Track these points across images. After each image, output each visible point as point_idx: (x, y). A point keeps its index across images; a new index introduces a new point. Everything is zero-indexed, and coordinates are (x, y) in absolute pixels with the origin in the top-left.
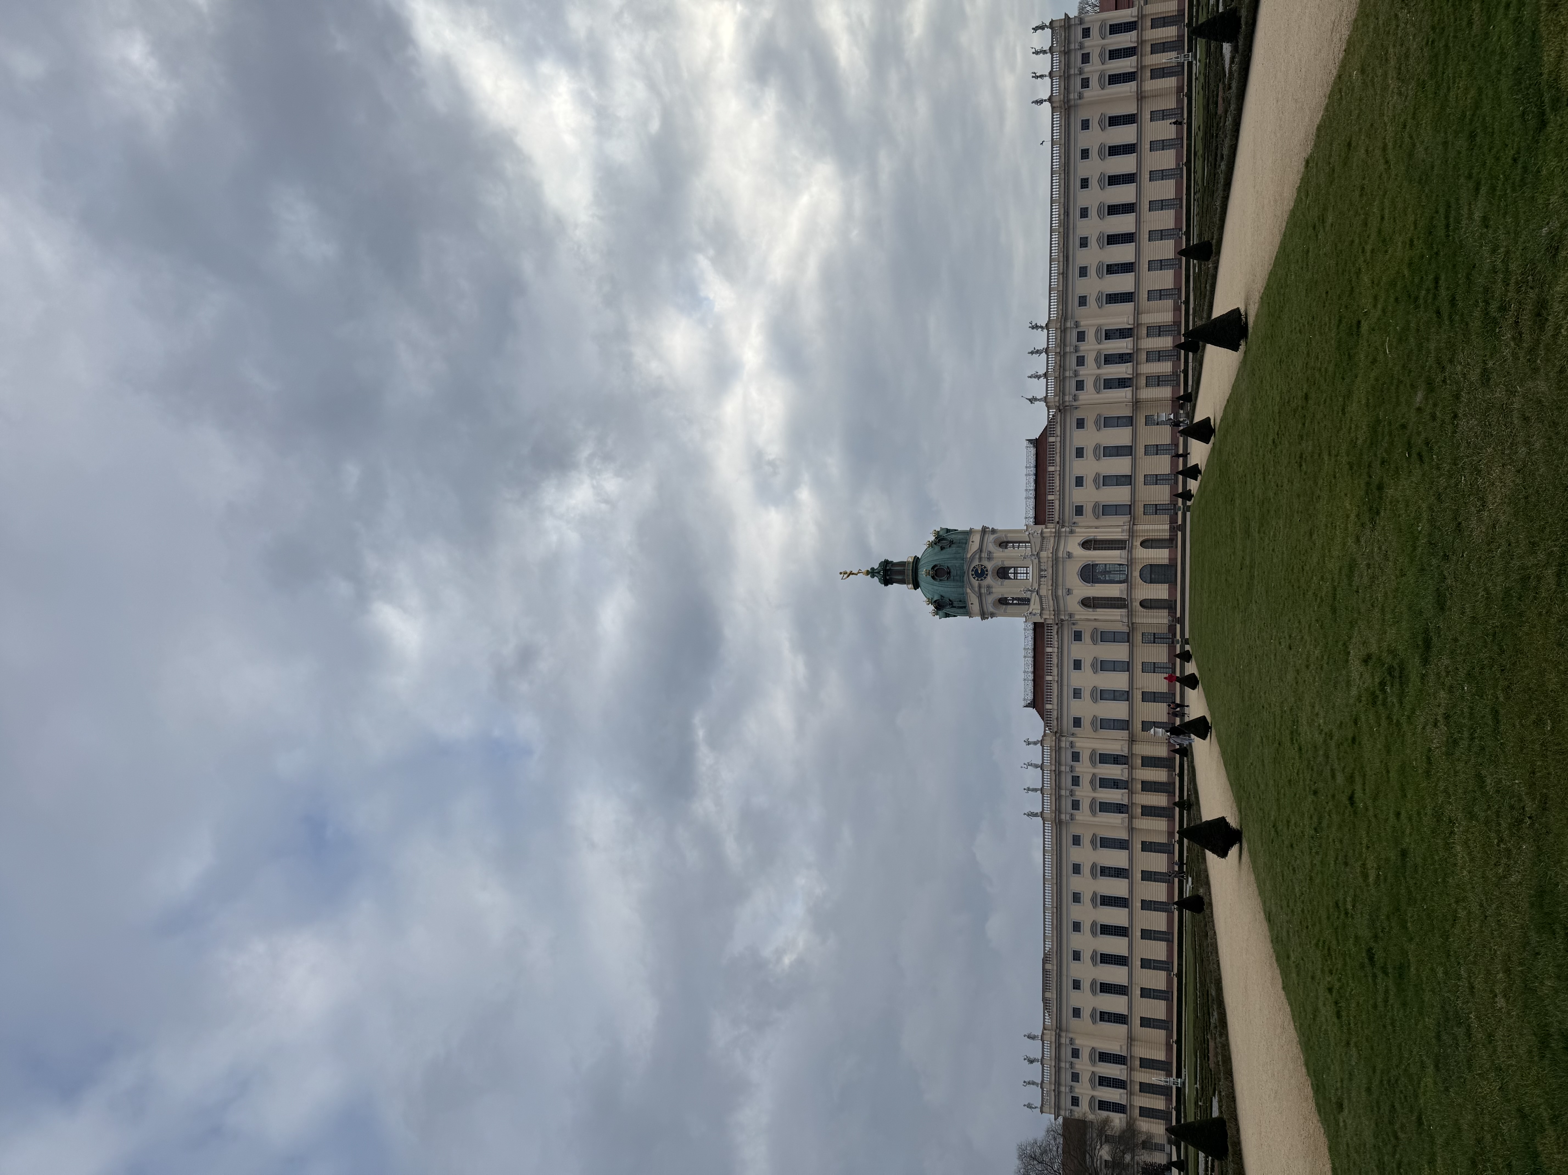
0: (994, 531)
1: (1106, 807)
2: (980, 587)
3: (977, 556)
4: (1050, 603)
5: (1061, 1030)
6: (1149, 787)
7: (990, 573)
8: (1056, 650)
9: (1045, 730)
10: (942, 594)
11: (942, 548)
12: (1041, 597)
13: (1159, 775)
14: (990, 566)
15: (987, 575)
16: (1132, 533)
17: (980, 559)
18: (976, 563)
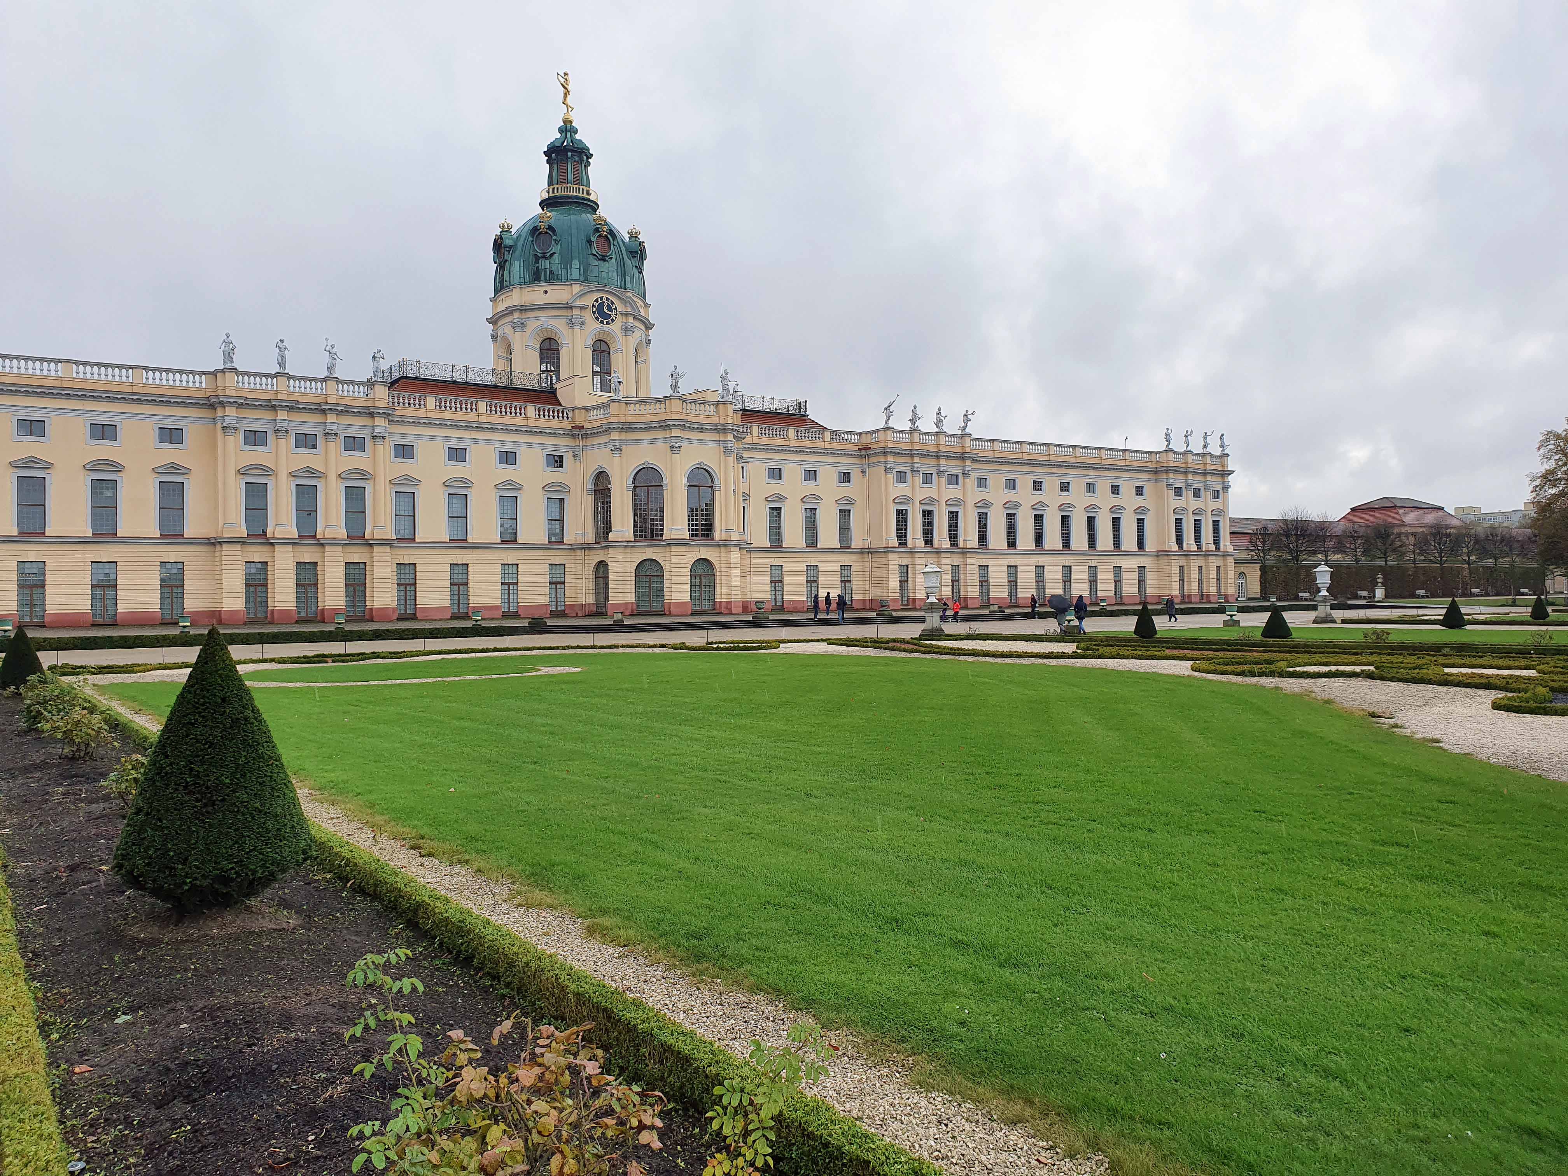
0: (648, 341)
2: (583, 308)
3: (630, 310)
7: (605, 327)
8: (531, 423)
10: (562, 243)
11: (633, 253)
14: (616, 327)
15: (602, 322)
16: (726, 545)
17: (626, 315)
18: (620, 307)
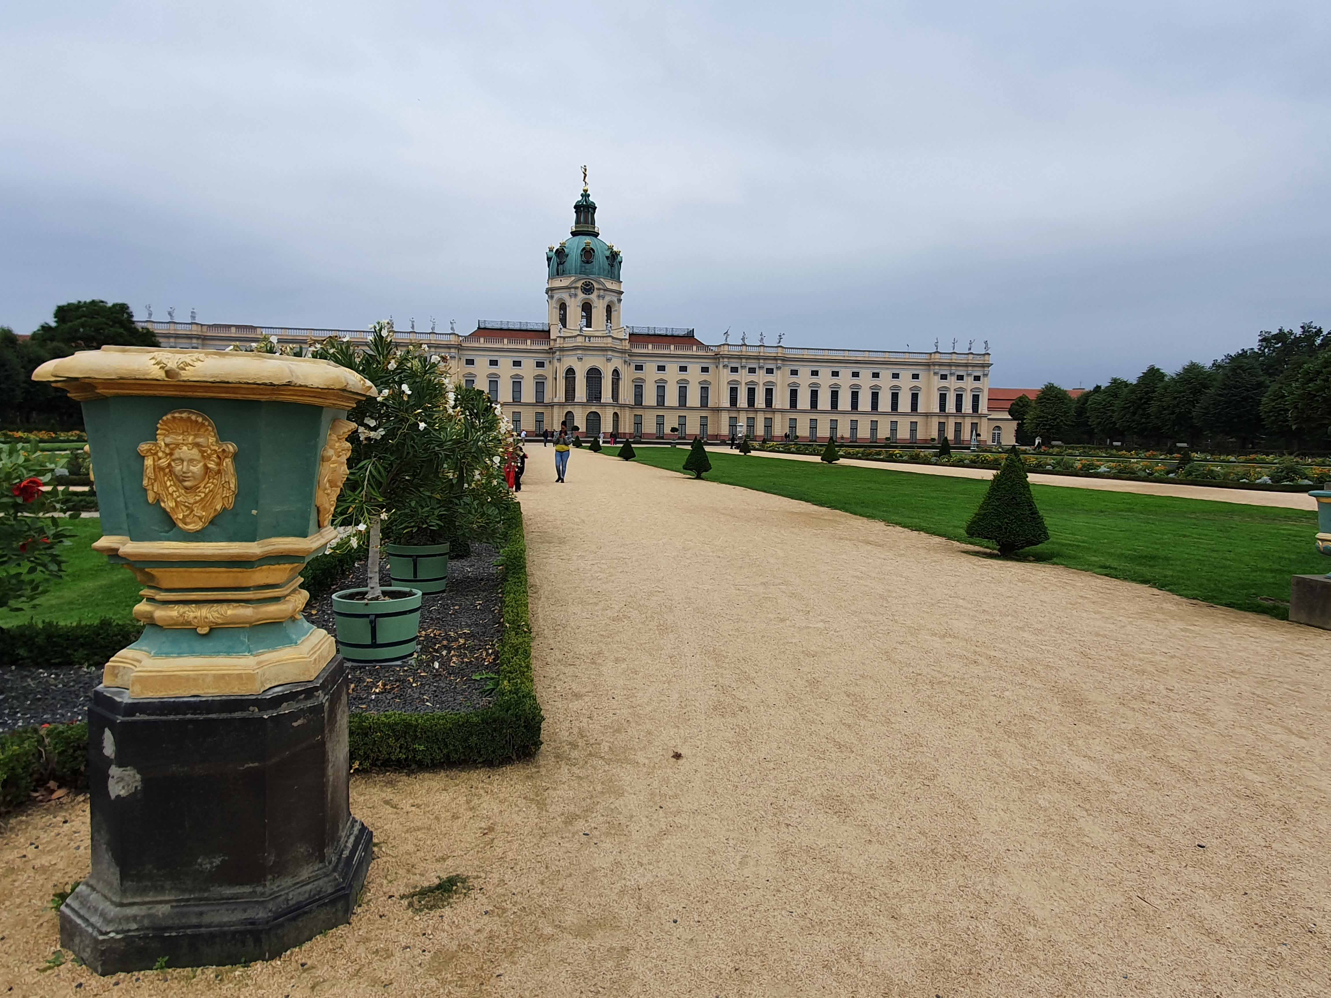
0: (620, 300)
2: (576, 288)
3: (601, 287)
4: (569, 344)
7: (587, 296)
8: (529, 347)
9: (462, 337)
10: (569, 256)
11: (607, 258)
12: (575, 337)
14: (593, 297)
15: (586, 294)
16: (623, 406)
17: (599, 289)
18: (596, 286)
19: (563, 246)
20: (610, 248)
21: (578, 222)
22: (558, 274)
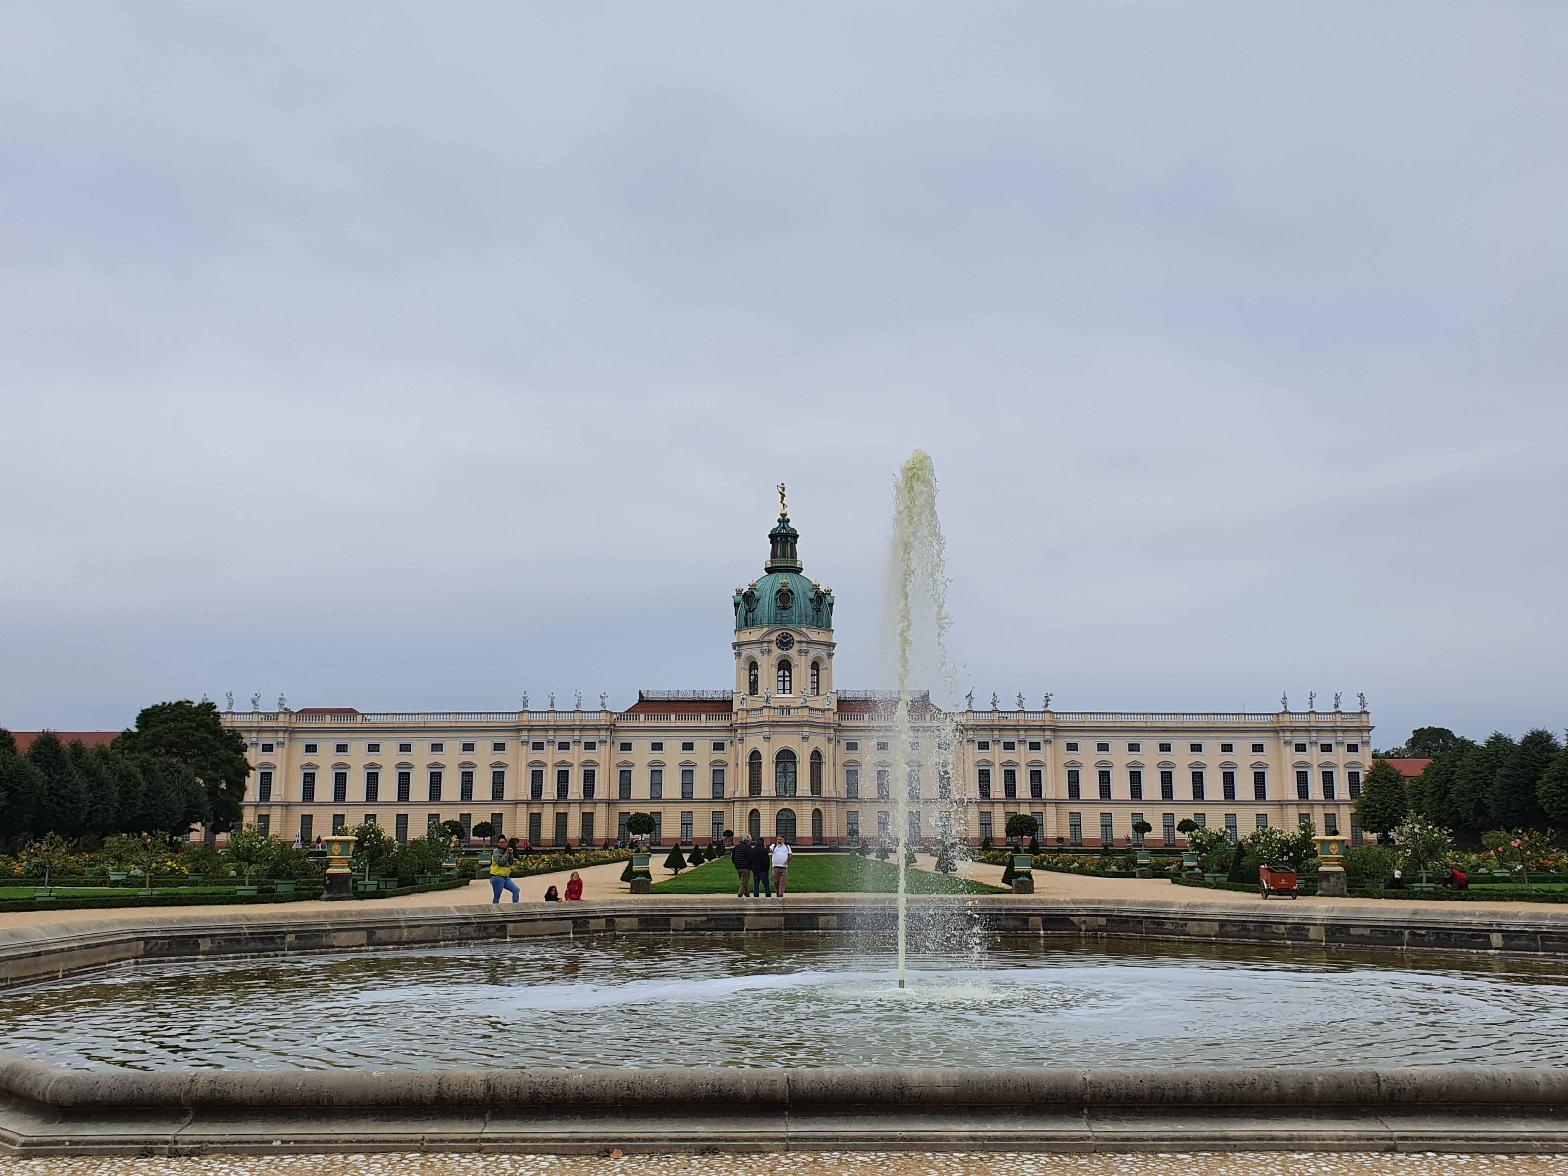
0: (830, 655)
1: (537, 777)
2: (770, 642)
3: (803, 639)
4: (753, 718)
5: (291, 732)
6: (561, 820)
7: (785, 652)
8: (703, 724)
9: (616, 714)
10: (761, 600)
11: (811, 600)
12: (761, 709)
13: (574, 831)
14: (793, 652)
15: (783, 649)
16: (828, 800)
17: (800, 642)
18: (796, 638)
19: (752, 588)
20: (816, 587)
21: (774, 555)
22: (746, 625)
